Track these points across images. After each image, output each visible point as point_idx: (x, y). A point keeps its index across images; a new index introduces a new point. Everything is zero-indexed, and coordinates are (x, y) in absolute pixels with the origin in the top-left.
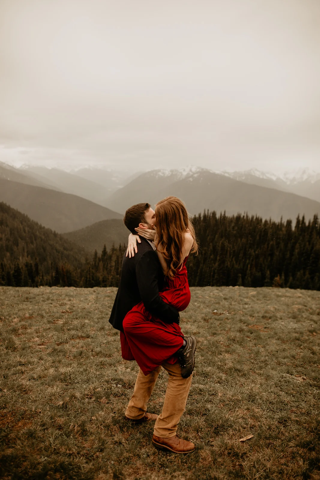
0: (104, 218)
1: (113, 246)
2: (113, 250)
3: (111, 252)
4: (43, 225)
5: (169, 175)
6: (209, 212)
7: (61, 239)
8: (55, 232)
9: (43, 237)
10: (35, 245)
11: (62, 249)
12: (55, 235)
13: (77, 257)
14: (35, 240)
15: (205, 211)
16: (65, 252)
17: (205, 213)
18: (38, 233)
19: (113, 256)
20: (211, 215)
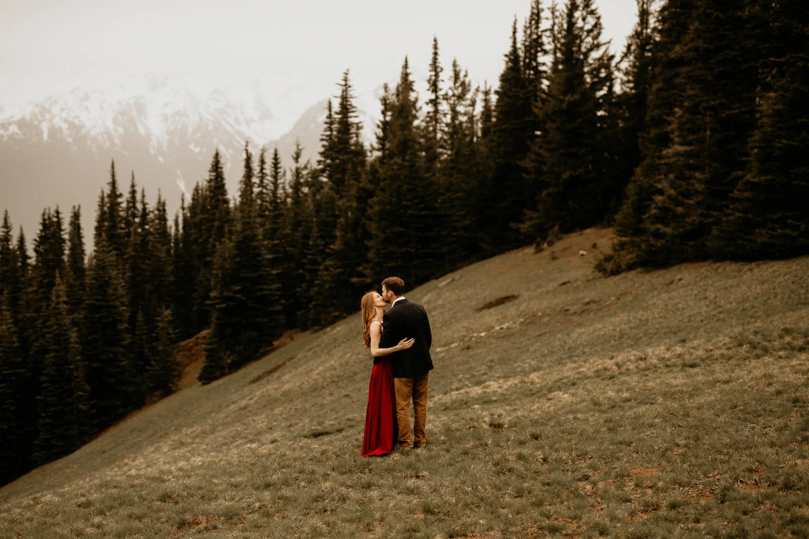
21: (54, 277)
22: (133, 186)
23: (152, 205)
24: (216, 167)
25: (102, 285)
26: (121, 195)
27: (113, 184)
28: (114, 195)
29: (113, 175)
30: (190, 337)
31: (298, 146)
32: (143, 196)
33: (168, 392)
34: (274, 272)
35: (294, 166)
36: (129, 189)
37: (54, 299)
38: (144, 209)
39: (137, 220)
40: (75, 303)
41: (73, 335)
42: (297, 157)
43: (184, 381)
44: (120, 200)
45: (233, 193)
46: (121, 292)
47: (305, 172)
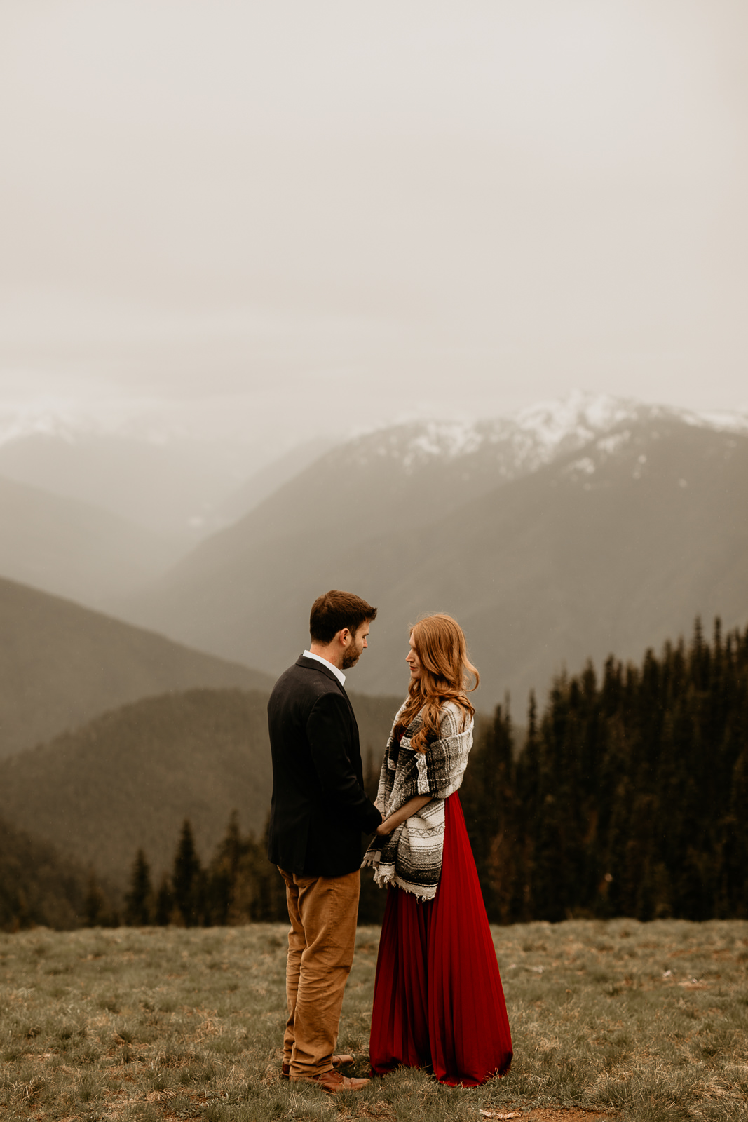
1: (234, 829)
2: (235, 847)
3: (227, 862)
5: (471, 449)
6: (725, 631)
15: (698, 628)
17: (699, 638)
19: (240, 878)
20: (734, 647)
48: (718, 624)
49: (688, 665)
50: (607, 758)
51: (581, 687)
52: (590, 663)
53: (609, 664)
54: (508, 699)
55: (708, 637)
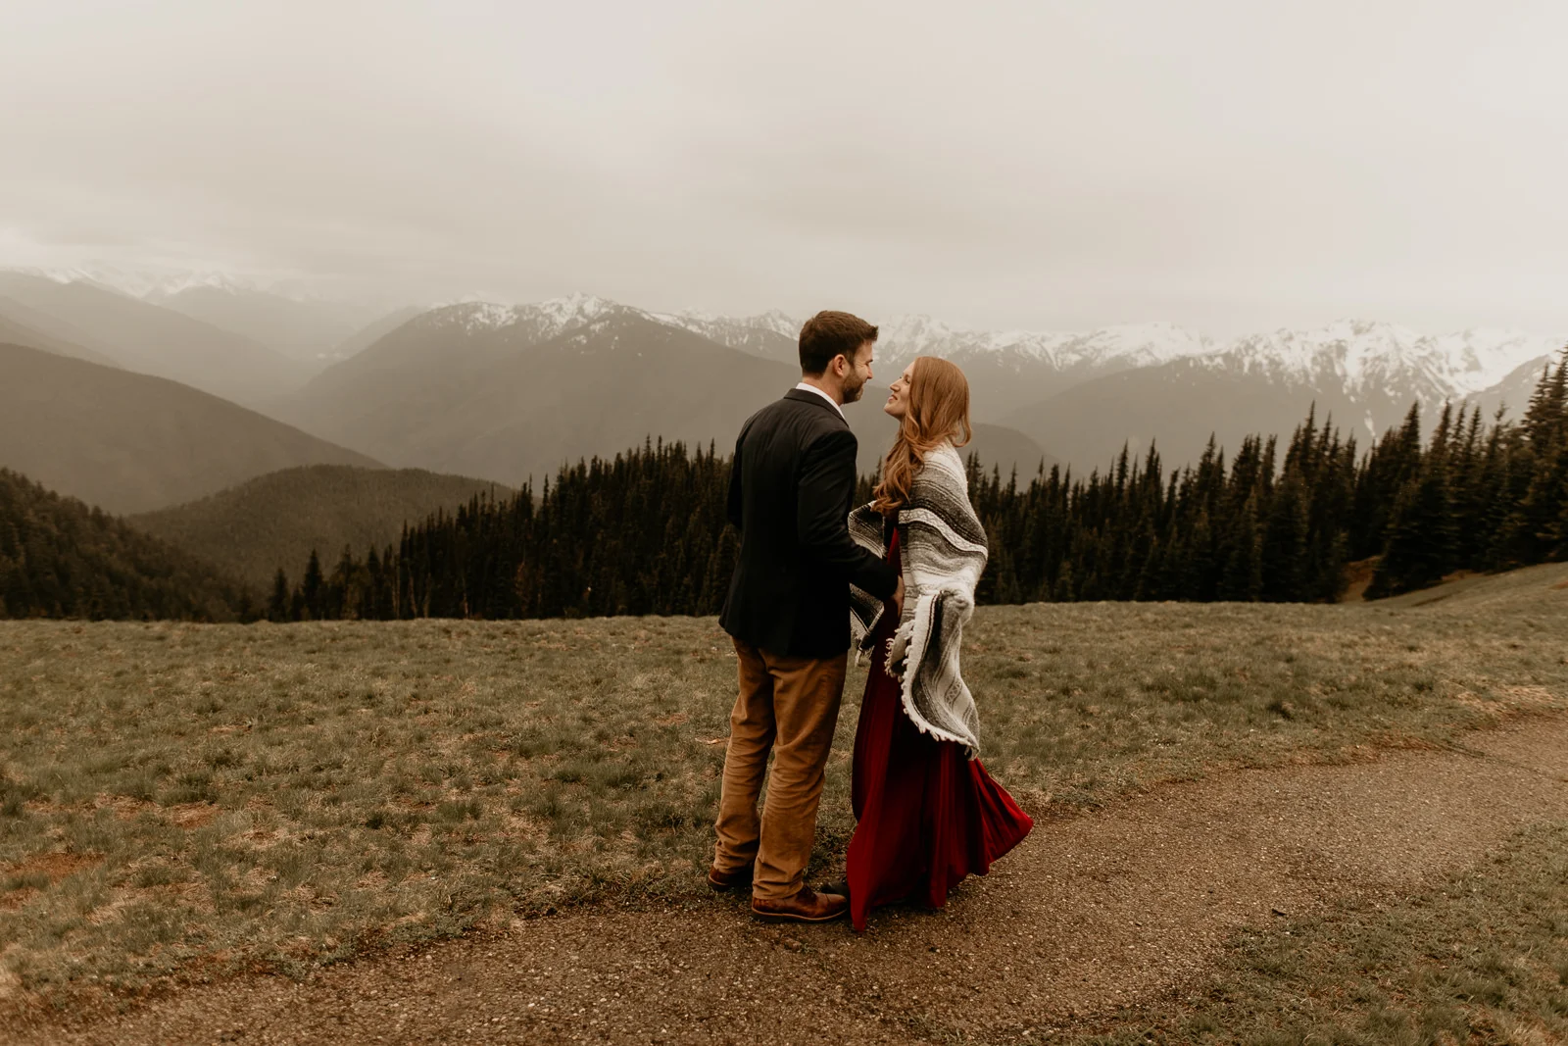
0: (282, 461)
2: (347, 567)
3: (342, 577)
4: (48, 488)
6: (664, 444)
7: (125, 533)
8: (97, 510)
9: (55, 531)
10: (22, 559)
11: (131, 570)
12: (100, 521)
13: (191, 597)
14: (23, 540)
15: (648, 442)
16: (145, 580)
17: (648, 447)
18: (31, 516)
19: (351, 587)
21: (1249, 490)
22: (1328, 424)
23: (1343, 441)
24: (1413, 416)
25: (1289, 503)
26: (1315, 431)
27: (1311, 421)
28: (1309, 430)
29: (1312, 413)
30: (1359, 560)
31: (1502, 405)
32: (1337, 434)
33: (1331, 600)
34: (1455, 515)
35: (1494, 423)
36: (1324, 426)
37: (1246, 507)
38: (1336, 445)
39: (1327, 453)
40: (1262, 516)
41: (1258, 540)
42: (1500, 415)
43: (1348, 596)
44: (1314, 434)
45: (1426, 441)
46: (1304, 511)
47: (1505, 430)
48: (660, 440)
49: (641, 463)
50: (591, 518)
51: (577, 472)
52: (583, 460)
53: (594, 461)
54: (531, 480)
55: (654, 448)
